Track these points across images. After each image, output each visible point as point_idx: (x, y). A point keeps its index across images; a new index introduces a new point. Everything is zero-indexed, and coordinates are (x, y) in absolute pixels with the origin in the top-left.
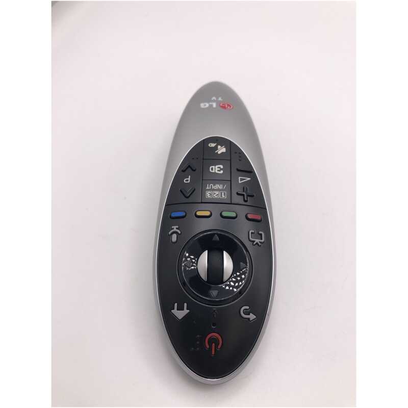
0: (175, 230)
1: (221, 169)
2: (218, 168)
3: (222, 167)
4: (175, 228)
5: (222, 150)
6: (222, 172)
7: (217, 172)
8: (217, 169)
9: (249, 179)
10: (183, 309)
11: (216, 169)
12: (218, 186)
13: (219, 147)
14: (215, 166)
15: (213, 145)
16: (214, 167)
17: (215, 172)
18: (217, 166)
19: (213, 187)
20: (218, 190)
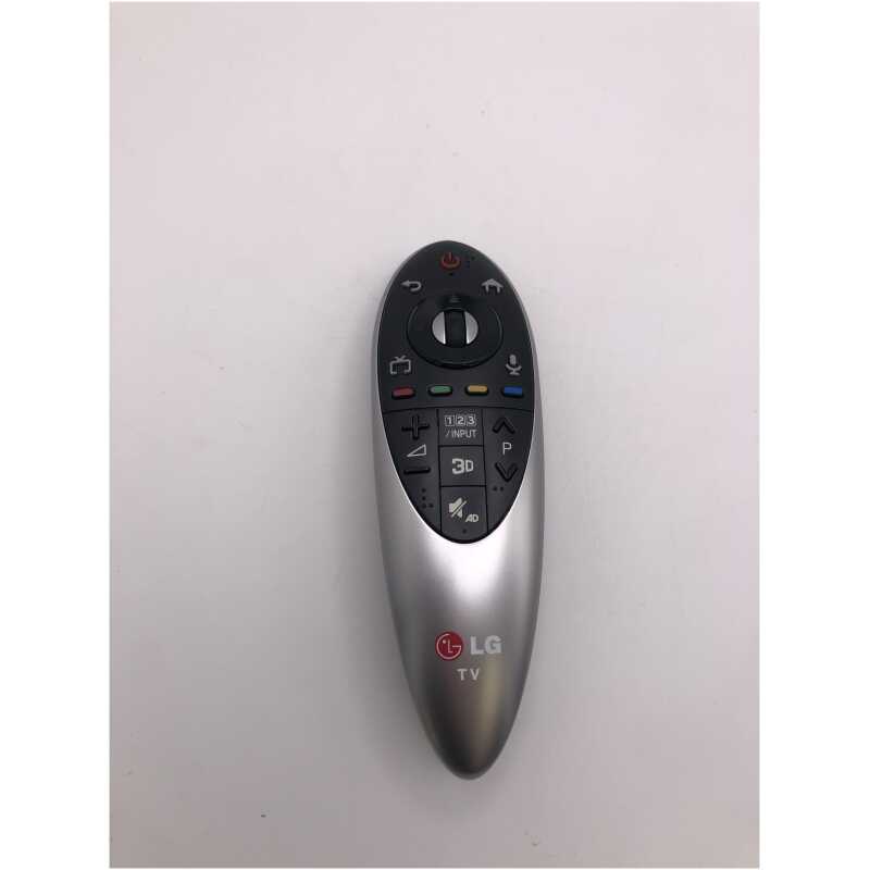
0: (514, 370)
1: (455, 466)
2: (460, 469)
3: (454, 470)
4: (514, 372)
5: (455, 507)
6: (454, 461)
7: (461, 461)
8: (461, 466)
9: (409, 455)
10: (490, 287)
11: (463, 466)
12: (458, 434)
13: (460, 514)
14: (465, 473)
15: (472, 518)
16: (468, 470)
17: (465, 460)
18: (462, 471)
19: (465, 432)
20: (457, 428)
